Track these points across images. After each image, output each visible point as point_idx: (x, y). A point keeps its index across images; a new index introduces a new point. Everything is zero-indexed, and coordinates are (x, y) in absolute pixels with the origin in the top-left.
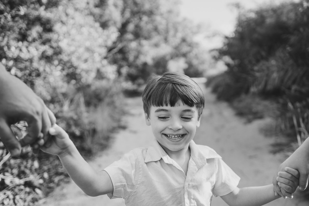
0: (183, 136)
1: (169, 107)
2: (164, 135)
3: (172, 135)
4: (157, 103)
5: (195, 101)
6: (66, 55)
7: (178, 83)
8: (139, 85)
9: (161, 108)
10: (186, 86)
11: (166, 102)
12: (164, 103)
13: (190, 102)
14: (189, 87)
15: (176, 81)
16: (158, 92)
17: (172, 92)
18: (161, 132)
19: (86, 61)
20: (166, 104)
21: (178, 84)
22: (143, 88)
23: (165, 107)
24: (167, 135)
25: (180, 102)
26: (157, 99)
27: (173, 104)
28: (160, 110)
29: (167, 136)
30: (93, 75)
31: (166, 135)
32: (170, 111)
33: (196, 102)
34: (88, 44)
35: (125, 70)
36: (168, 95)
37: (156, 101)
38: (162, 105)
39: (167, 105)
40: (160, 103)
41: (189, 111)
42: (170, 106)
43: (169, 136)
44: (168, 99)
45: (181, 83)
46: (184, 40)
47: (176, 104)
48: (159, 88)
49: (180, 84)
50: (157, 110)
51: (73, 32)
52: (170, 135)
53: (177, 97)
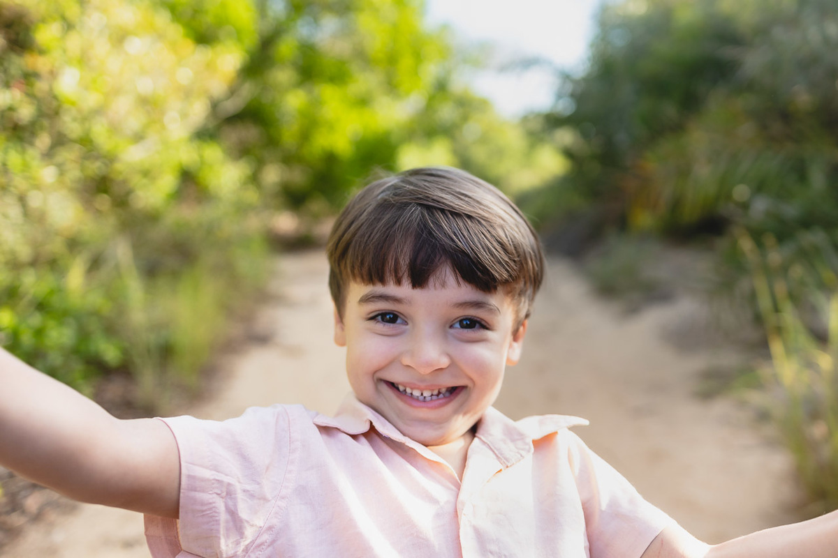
0: (454, 391)
1: (405, 290)
2: (388, 385)
3: (412, 389)
4: (365, 271)
5: (499, 273)
6: (75, 120)
7: (443, 207)
8: (316, 218)
9: (379, 289)
10: (470, 217)
11: (396, 271)
12: (388, 274)
13: (479, 273)
14: (482, 221)
15: (435, 198)
16: (371, 234)
17: (418, 236)
18: (375, 372)
19: (138, 138)
20: (396, 276)
21: (443, 211)
22: (326, 228)
23: (391, 289)
24: (396, 385)
25: (447, 273)
26: (368, 259)
27: (419, 279)
28: (373, 297)
29: (398, 389)
30: (167, 182)
31: (393, 385)
32: (410, 302)
33: (501, 275)
34: (145, 86)
35: (273, 175)
36: (405, 249)
37: (362, 263)
38: (382, 281)
39: (399, 282)
40: (375, 274)
41: (478, 305)
42: (410, 286)
43: (401, 388)
44: (404, 262)
45: (451, 206)
46: (441, 87)
47: (431, 281)
48: (380, 220)
49: (449, 211)
50: (366, 295)
51: (101, 48)
52: (405, 387)
53: (435, 257)
